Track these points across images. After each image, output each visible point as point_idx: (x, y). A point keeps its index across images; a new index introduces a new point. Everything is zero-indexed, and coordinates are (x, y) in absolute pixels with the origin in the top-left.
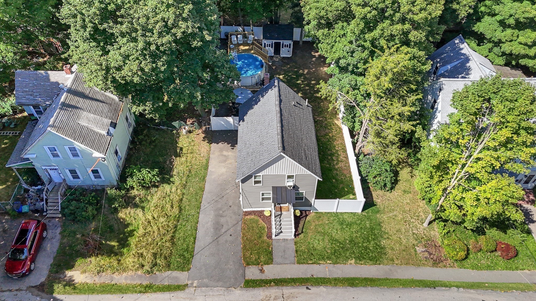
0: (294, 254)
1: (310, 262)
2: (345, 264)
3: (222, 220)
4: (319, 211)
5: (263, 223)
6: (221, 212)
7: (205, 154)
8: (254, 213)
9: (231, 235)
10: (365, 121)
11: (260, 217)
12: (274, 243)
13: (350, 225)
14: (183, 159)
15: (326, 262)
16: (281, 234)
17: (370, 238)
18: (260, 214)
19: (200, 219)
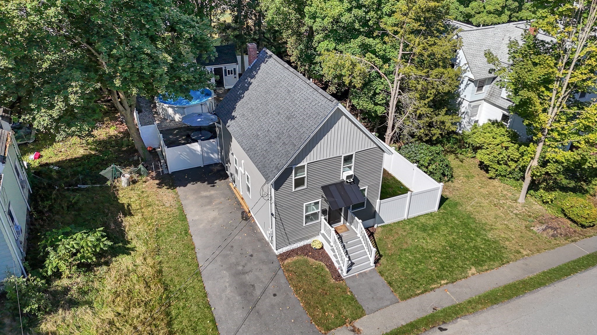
0: (389, 289)
1: (419, 292)
2: (467, 277)
3: (248, 278)
4: (386, 223)
5: (317, 262)
6: (240, 268)
7: (172, 202)
8: (294, 252)
9: (275, 295)
10: (394, 91)
11: (307, 254)
12: (350, 284)
13: (435, 228)
14: (136, 217)
15: (440, 283)
16: (353, 268)
17: (472, 236)
18: (306, 250)
19: (207, 289)
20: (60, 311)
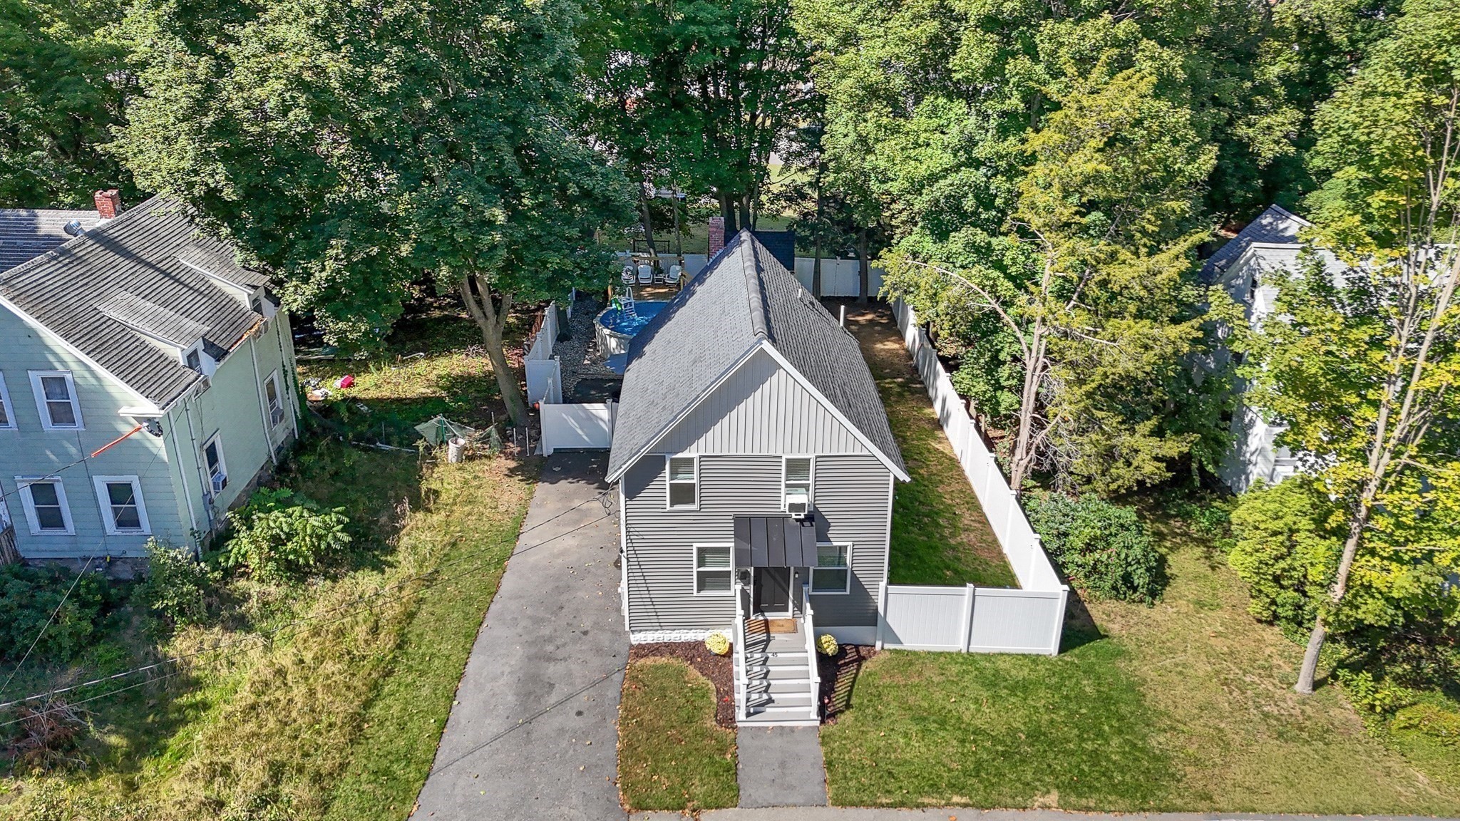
0: (819, 774)
1: (884, 801)
2: (1024, 808)
3: (552, 670)
4: (907, 646)
5: (703, 679)
6: (550, 648)
7: (513, 506)
8: (671, 648)
9: (579, 713)
10: (1033, 360)
11: (691, 660)
12: (743, 740)
13: (1022, 688)
14: (435, 517)
15: (950, 799)
16: (769, 710)
17: (1106, 728)
18: (694, 651)
19: (470, 669)
20: (216, 629)
